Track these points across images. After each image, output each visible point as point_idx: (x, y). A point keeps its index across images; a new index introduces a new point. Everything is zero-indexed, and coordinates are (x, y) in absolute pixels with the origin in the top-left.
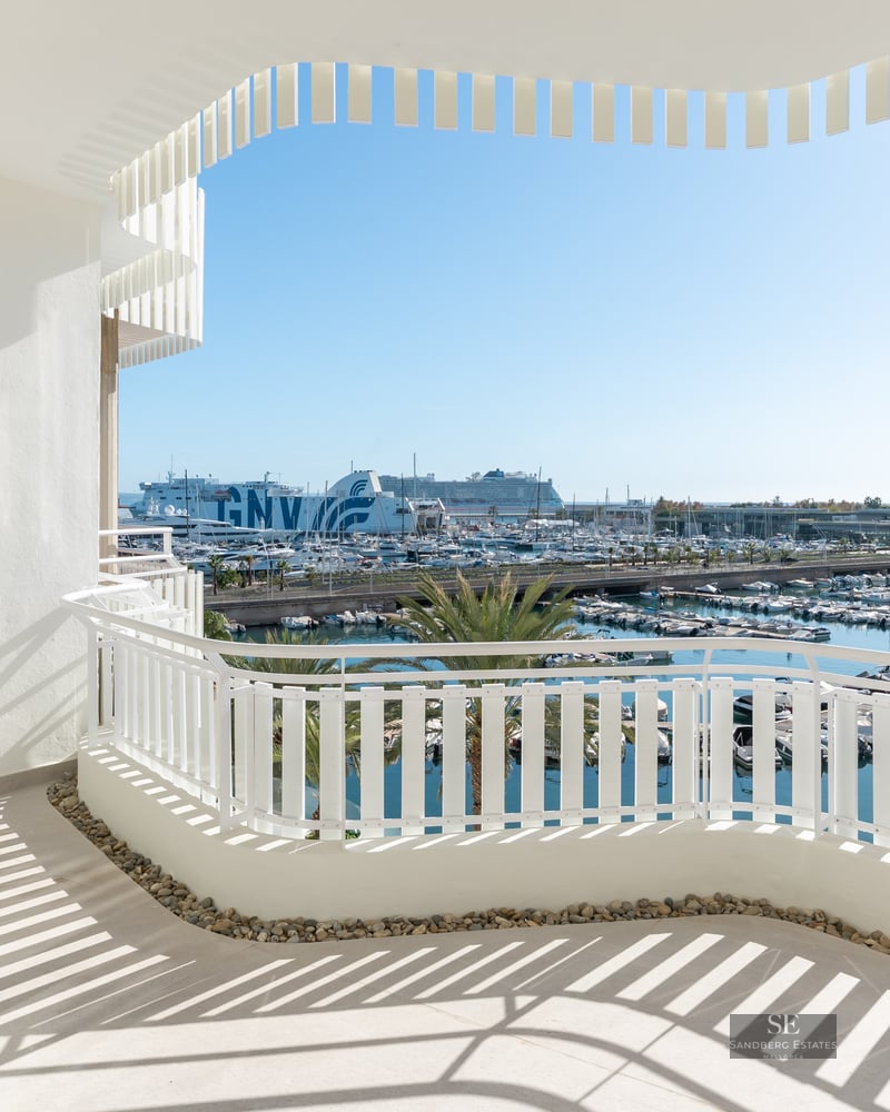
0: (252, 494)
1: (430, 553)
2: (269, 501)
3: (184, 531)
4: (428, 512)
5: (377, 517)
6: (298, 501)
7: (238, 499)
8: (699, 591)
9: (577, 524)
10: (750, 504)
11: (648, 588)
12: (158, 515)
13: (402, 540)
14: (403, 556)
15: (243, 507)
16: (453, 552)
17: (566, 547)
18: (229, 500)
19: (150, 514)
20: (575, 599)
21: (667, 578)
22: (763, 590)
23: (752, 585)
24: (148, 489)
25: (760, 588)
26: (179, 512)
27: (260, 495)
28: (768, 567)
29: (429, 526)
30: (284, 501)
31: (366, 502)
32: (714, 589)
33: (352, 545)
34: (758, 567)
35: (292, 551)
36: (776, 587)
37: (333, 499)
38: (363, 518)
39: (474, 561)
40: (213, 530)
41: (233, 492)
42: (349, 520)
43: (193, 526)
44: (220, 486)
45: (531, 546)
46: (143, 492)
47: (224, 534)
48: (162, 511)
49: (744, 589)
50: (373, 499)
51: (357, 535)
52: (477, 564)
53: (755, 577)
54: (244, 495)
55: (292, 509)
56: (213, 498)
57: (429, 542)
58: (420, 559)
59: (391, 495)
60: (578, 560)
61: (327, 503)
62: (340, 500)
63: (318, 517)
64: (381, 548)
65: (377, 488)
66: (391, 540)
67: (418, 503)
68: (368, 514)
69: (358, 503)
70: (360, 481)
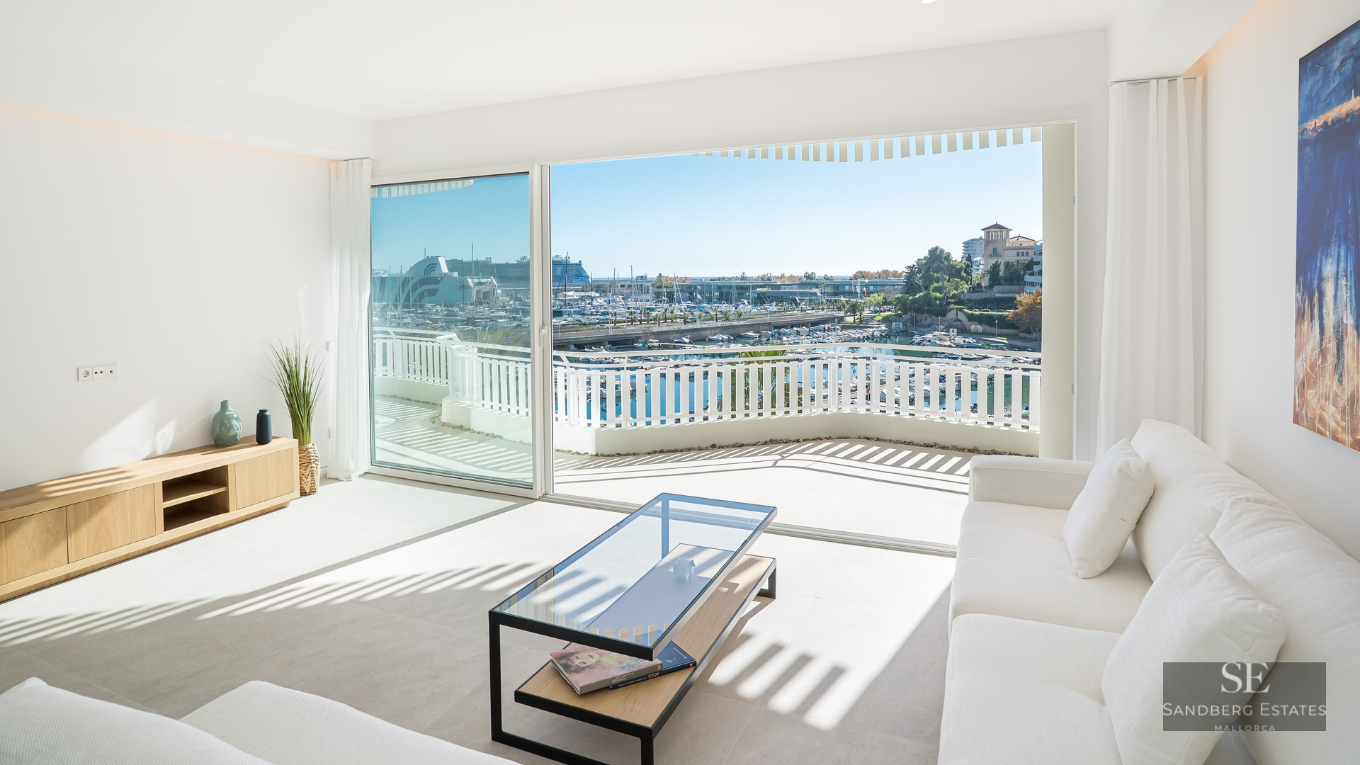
1: (483, 319)
4: (484, 289)
5: (446, 292)
6: (383, 280)
8: (676, 342)
9: (598, 295)
10: (724, 278)
11: (640, 340)
13: (463, 309)
14: (462, 320)
16: (501, 317)
17: (586, 312)
20: (586, 350)
21: (653, 333)
22: (722, 341)
23: (715, 337)
25: (720, 339)
28: (728, 323)
29: (485, 298)
31: (439, 280)
32: (687, 341)
33: (424, 313)
34: (720, 324)
36: (732, 338)
37: (411, 278)
38: (433, 293)
39: (515, 324)
42: (421, 296)
45: (561, 311)
49: (710, 340)
50: (442, 278)
51: (429, 305)
52: (518, 325)
53: (717, 331)
55: (379, 286)
57: (483, 309)
59: (456, 274)
60: (592, 321)
61: (406, 281)
62: (415, 280)
63: (401, 292)
64: (446, 315)
65: (445, 269)
66: (456, 309)
67: (476, 281)
68: (438, 290)
69: (430, 281)
70: (432, 264)
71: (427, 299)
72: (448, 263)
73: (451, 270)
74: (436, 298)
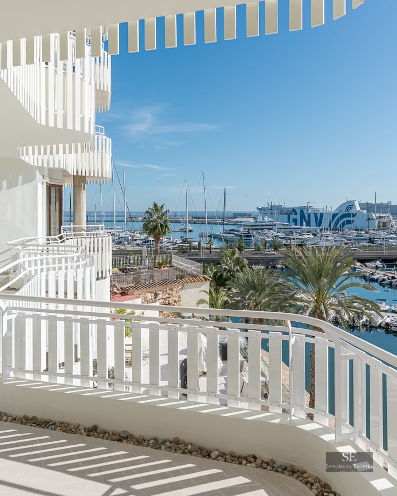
0: (302, 211)
1: (379, 239)
2: (309, 215)
3: (271, 227)
4: (383, 220)
5: (358, 222)
6: (322, 215)
7: (296, 214)
12: (261, 220)
13: (367, 232)
14: (366, 239)
15: (298, 217)
16: (392, 238)
18: (292, 214)
19: (258, 220)
24: (260, 210)
26: (270, 219)
27: (305, 212)
29: (383, 226)
30: (315, 214)
31: (354, 215)
33: (343, 234)
35: (313, 236)
37: (338, 214)
38: (349, 222)
40: (282, 227)
41: (294, 211)
42: (344, 224)
43: (275, 225)
44: (288, 208)
46: (258, 211)
47: (287, 228)
48: (263, 219)
50: (356, 214)
51: (346, 229)
54: (298, 212)
55: (319, 218)
56: (286, 213)
57: (380, 233)
58: (374, 241)
59: (365, 211)
61: (335, 215)
62: (341, 214)
63: (331, 222)
64: (356, 236)
65: (358, 208)
66: (362, 232)
67: (378, 215)
68: (353, 221)
69: (349, 215)
70: (350, 205)
71: (346, 226)
72: (360, 205)
73: (362, 209)
74: (352, 226)
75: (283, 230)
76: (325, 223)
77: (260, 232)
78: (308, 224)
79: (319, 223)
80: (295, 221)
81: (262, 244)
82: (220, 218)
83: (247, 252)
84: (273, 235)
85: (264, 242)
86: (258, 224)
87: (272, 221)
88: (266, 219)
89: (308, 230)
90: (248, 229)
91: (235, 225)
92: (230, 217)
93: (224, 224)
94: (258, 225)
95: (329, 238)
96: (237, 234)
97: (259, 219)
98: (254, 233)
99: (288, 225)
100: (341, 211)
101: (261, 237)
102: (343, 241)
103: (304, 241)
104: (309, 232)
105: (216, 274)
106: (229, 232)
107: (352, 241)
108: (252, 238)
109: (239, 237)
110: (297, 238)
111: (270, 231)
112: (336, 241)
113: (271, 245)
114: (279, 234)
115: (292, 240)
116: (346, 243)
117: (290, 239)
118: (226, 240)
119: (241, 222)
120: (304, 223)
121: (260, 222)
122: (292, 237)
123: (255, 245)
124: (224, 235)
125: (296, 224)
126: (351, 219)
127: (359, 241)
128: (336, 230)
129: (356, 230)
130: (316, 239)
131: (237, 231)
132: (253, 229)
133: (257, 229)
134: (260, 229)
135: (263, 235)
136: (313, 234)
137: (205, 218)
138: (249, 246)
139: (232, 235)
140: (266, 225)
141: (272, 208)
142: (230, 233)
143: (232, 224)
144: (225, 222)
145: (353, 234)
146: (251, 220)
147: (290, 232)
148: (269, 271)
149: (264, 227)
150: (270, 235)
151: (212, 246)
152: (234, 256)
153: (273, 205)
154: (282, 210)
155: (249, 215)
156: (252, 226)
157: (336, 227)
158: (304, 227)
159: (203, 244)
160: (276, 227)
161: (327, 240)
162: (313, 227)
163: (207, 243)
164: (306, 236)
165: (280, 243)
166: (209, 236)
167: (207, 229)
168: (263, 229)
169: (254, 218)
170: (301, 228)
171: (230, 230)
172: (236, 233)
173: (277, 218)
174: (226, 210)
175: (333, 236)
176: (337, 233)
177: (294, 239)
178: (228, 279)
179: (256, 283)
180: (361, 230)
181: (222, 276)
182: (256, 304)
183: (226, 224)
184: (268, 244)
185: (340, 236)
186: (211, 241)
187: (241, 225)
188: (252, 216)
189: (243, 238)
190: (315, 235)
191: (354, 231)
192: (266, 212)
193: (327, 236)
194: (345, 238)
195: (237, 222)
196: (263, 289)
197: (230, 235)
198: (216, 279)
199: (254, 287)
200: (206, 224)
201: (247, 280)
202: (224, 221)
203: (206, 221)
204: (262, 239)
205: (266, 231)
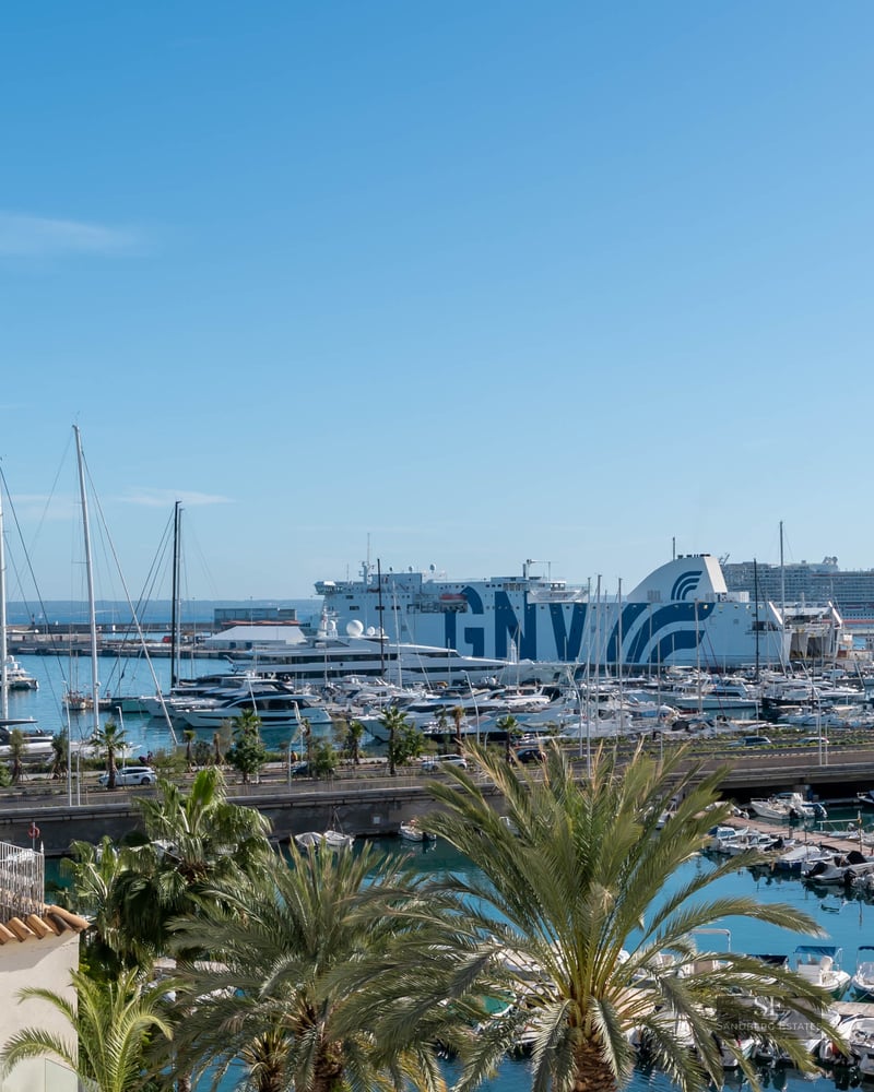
0: (501, 599)
1: (798, 703)
2: (530, 611)
3: (376, 665)
4: (811, 631)
5: (721, 638)
6: (580, 610)
7: (478, 609)
12: (335, 636)
13: (754, 679)
14: (752, 707)
15: (487, 621)
16: (843, 700)
18: (464, 611)
19: (323, 635)
24: (329, 592)
26: (372, 632)
27: (515, 600)
29: (811, 653)
30: (556, 610)
31: (705, 611)
33: (664, 688)
35: (546, 700)
37: (642, 607)
38: (688, 640)
40: (423, 663)
41: (470, 595)
42: (666, 647)
43: (394, 657)
44: (447, 586)
46: (322, 597)
47: (445, 669)
48: (342, 630)
50: (711, 606)
51: (676, 669)
54: (488, 601)
55: (570, 622)
56: (437, 607)
57: (804, 681)
58: (779, 713)
59: (744, 597)
61: (630, 613)
62: (655, 608)
63: (618, 639)
64: (715, 693)
65: (719, 585)
66: (736, 678)
67: (792, 612)
68: (702, 633)
69: (685, 612)
70: (688, 574)
71: (674, 654)
72: (727, 570)
73: (732, 586)
74: (695, 653)
75: (426, 676)
76: (593, 646)
77: (331, 685)
78: (528, 651)
79: (569, 646)
80: (475, 637)
81: (338, 739)
82: (156, 628)
83: (273, 775)
84: (387, 699)
85: (346, 730)
86: (320, 652)
87: (381, 641)
88: (357, 630)
89: (528, 676)
90: (279, 676)
91: (221, 657)
92: (201, 626)
93: (172, 656)
94: (320, 659)
95: (609, 706)
96: (232, 699)
97: (328, 631)
98: (306, 692)
99: (445, 655)
100: (653, 595)
101: (335, 708)
102: (664, 714)
103: (512, 721)
104: (531, 682)
105: (123, 883)
106: (195, 687)
107: (697, 716)
108: (297, 713)
109: (238, 712)
110: (482, 710)
111: (372, 683)
112: (636, 716)
113: (378, 741)
114: (411, 693)
115: (464, 720)
116: (675, 726)
117: (455, 714)
118: (184, 726)
119: (249, 645)
120: (513, 648)
121: (330, 644)
122: (461, 704)
123: (309, 744)
124: (173, 701)
125: (479, 652)
126: (695, 625)
127: (725, 713)
128: (637, 671)
129: (713, 671)
130: (561, 713)
131: (231, 684)
132: (299, 675)
133: (319, 675)
134: (332, 674)
135: (342, 698)
136: (547, 692)
137: (86, 629)
138: (283, 747)
139: (211, 702)
140: (356, 658)
141: (380, 586)
142: (201, 695)
143: (210, 657)
144: (179, 648)
145: (698, 686)
146: (293, 637)
147: (455, 682)
148: (366, 862)
149: (348, 666)
150: (372, 699)
151: (119, 755)
152: (204, 804)
153: (385, 571)
154: (421, 594)
155: (284, 616)
156: (295, 660)
157: (637, 660)
158: (513, 661)
159: (74, 746)
160: (399, 663)
161: (600, 713)
162: (547, 661)
163: (95, 742)
164: (519, 700)
165: (416, 731)
166: (104, 708)
167: (99, 679)
168: (343, 673)
169: (307, 628)
170: (500, 667)
171: (201, 681)
172: (228, 691)
173: (403, 628)
174: (183, 596)
175: (627, 696)
176: (641, 685)
177: (470, 711)
178: (178, 907)
179: (307, 920)
180: (731, 671)
181: (151, 891)
182: (310, 1014)
183: (185, 655)
184: (364, 739)
185: (654, 698)
186: (111, 730)
187: (251, 658)
188: (298, 619)
189: (256, 713)
190: (553, 693)
191: (707, 677)
192: (353, 603)
193: (604, 699)
194: (672, 702)
195: (233, 645)
196: (340, 942)
197: (203, 702)
198: (122, 908)
199: (297, 939)
200: (89, 654)
201: (267, 911)
202: (172, 640)
203: (89, 644)
204: (337, 715)
205: (355, 680)
